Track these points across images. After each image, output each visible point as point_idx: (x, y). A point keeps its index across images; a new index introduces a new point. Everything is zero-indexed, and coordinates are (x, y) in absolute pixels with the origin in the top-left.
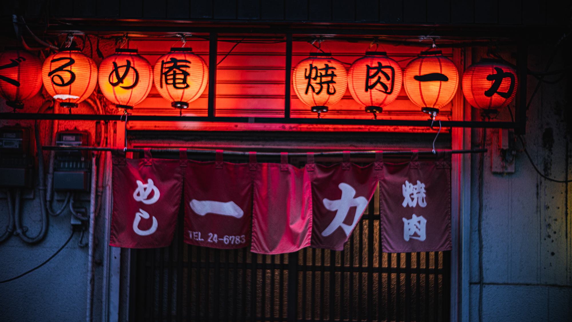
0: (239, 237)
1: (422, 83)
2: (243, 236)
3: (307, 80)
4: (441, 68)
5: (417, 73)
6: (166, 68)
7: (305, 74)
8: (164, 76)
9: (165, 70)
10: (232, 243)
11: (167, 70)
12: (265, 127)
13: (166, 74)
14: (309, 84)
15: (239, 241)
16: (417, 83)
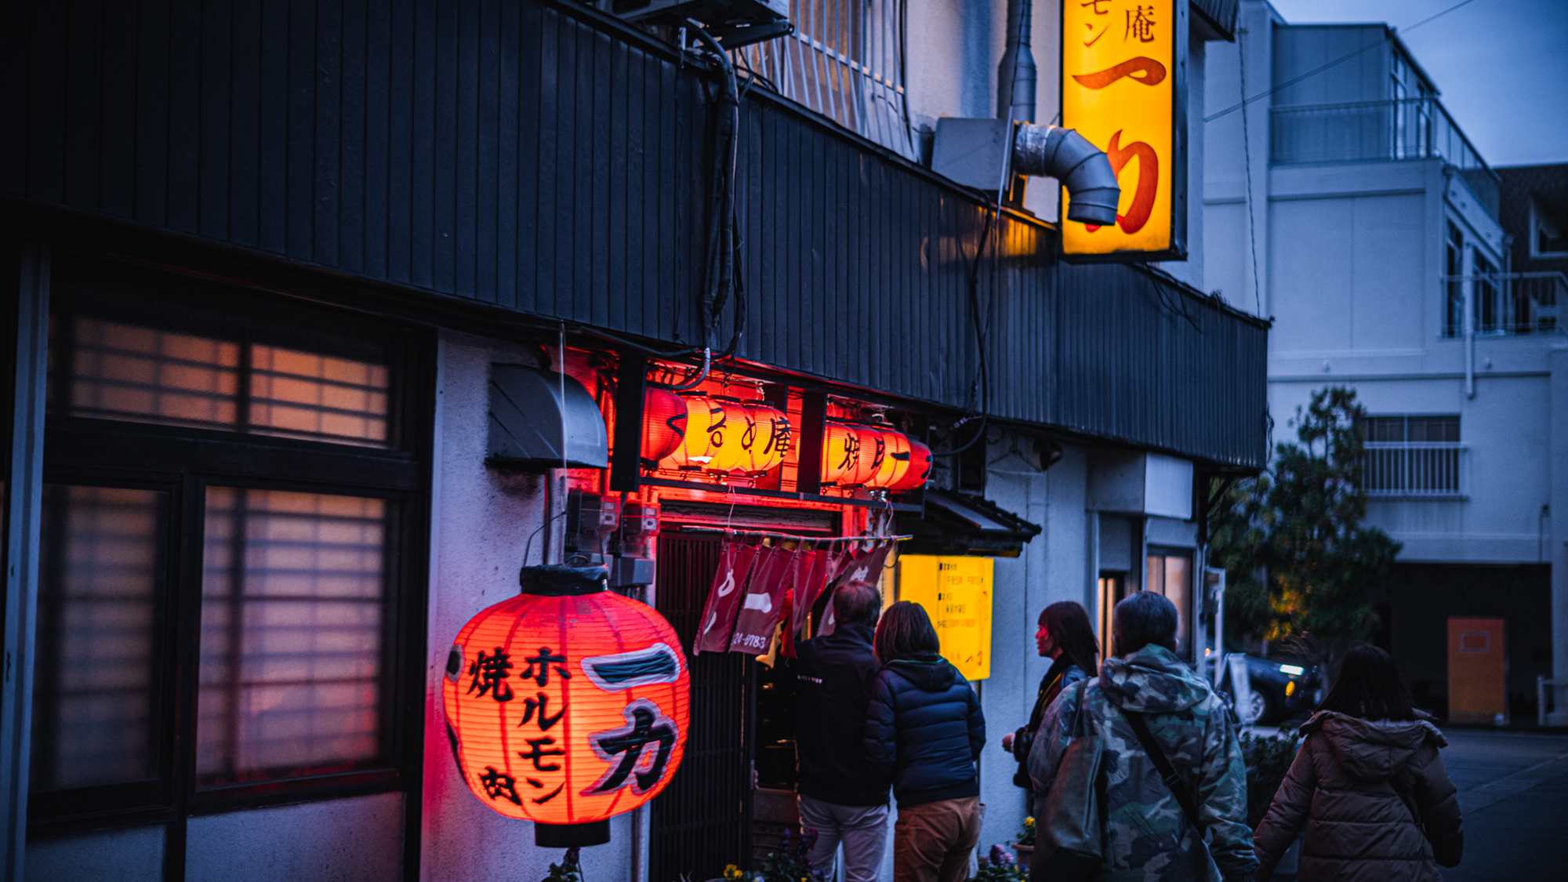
0: (759, 638)
1: (898, 462)
2: (764, 638)
3: (846, 453)
4: (898, 447)
5: (895, 451)
6: (779, 430)
7: (846, 445)
8: (775, 440)
9: (778, 433)
10: (750, 644)
11: (780, 432)
12: (814, 505)
13: (778, 437)
14: (848, 458)
15: (758, 644)
16: (894, 460)
